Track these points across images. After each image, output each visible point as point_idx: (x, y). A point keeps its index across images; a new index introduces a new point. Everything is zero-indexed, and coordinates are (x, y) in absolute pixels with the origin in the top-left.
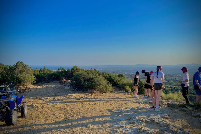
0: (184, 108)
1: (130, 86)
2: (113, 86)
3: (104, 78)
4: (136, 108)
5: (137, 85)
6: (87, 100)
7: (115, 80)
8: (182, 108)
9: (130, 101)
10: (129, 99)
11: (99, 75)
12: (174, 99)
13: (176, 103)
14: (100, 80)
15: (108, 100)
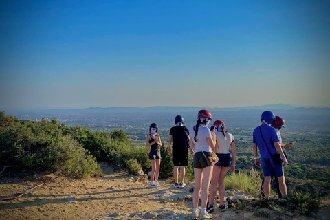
0: (265, 210)
1: (142, 160)
2: (99, 161)
3: (76, 142)
4: (157, 214)
5: (157, 158)
6: (31, 199)
7: (104, 147)
8: (261, 210)
9: (141, 196)
10: (138, 192)
11: (65, 134)
12: (240, 188)
13: (247, 197)
14: (67, 148)
15: (87, 196)
